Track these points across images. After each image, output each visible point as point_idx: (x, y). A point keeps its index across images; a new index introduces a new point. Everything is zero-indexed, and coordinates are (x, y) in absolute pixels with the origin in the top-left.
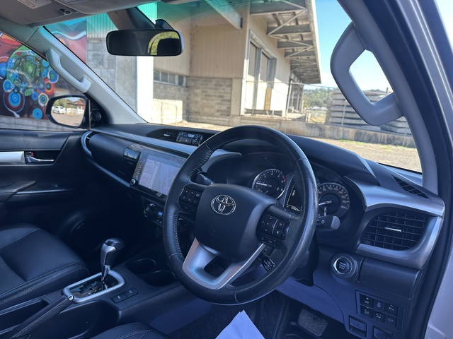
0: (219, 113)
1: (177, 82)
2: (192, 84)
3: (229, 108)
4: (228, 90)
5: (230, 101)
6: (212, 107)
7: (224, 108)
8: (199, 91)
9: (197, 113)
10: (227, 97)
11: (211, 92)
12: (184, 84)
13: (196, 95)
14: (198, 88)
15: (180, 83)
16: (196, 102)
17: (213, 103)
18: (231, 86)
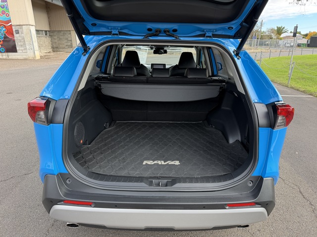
0: (67, 47)
1: (44, 34)
2: (52, 34)
3: (72, 44)
4: (69, 36)
5: (71, 40)
6: (63, 44)
7: (69, 44)
8: (56, 37)
9: (57, 48)
10: (69, 39)
11: (61, 37)
12: (48, 35)
13: (55, 39)
14: (55, 36)
15: (46, 34)
16: (56, 42)
17: (63, 42)
18: (70, 34)
